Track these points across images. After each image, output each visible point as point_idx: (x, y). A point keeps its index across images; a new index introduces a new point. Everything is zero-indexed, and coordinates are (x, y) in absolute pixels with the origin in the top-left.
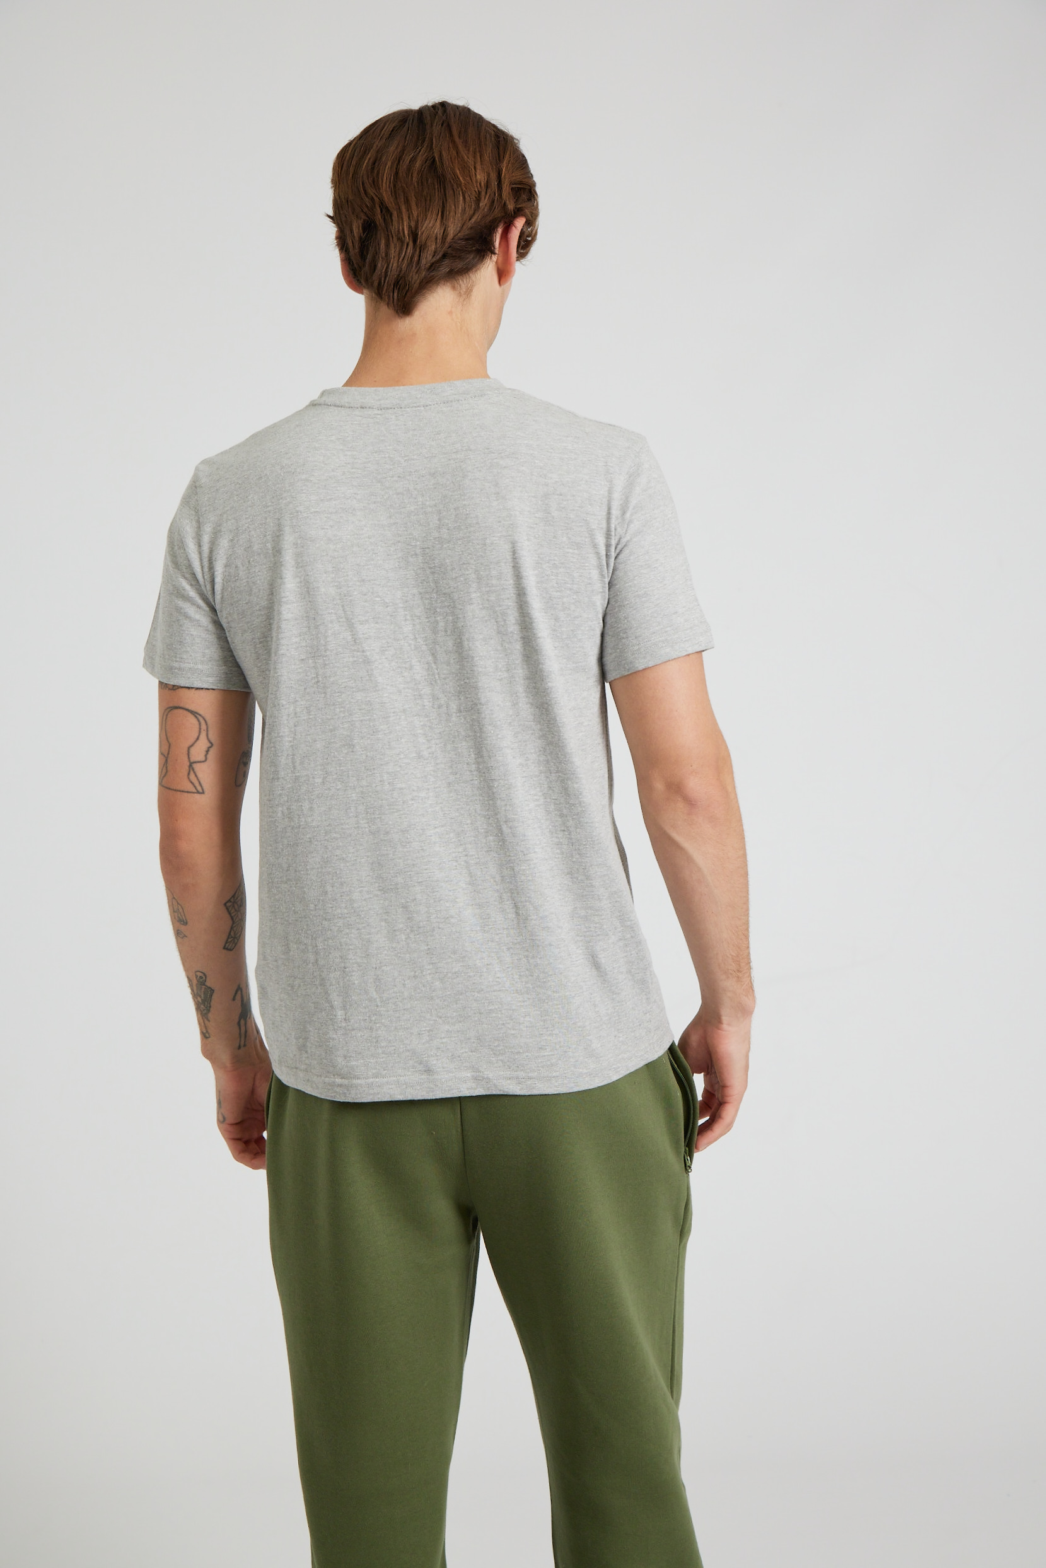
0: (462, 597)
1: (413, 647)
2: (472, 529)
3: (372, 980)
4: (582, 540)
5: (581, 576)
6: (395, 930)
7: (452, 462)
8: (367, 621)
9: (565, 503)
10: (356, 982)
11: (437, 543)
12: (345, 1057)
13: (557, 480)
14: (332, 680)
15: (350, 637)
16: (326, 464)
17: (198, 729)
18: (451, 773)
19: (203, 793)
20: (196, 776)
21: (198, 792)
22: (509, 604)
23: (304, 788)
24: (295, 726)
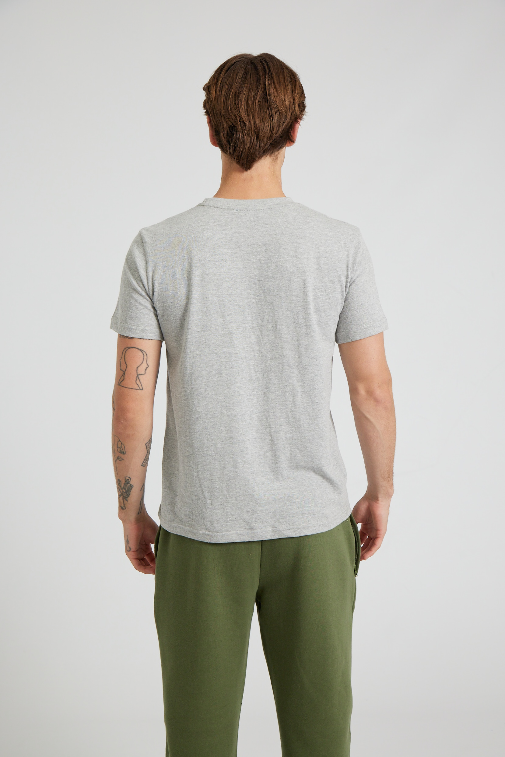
0: (278, 305)
1: (251, 327)
2: (284, 273)
3: (225, 486)
4: (335, 280)
5: (333, 296)
6: (237, 463)
7: (274, 239)
8: (231, 314)
9: (327, 261)
10: (217, 487)
11: (266, 278)
12: (211, 522)
13: (324, 250)
14: (213, 341)
15: (222, 322)
16: (213, 237)
17: (142, 359)
18: (265, 388)
19: (142, 390)
20: (140, 381)
21: (140, 389)
22: (300, 309)
23: (196, 393)
24: (193, 363)
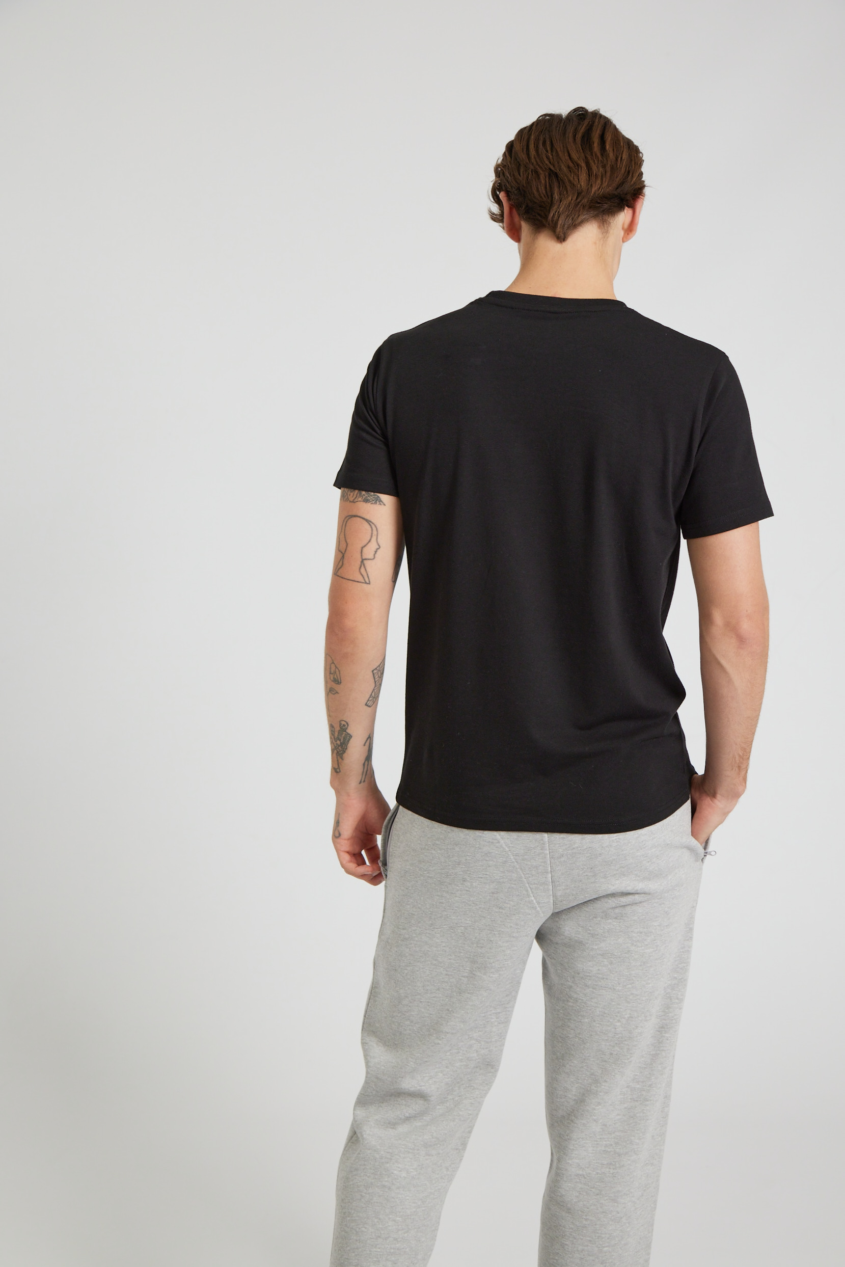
17: (370, 534)
20: (366, 570)
21: (366, 583)
